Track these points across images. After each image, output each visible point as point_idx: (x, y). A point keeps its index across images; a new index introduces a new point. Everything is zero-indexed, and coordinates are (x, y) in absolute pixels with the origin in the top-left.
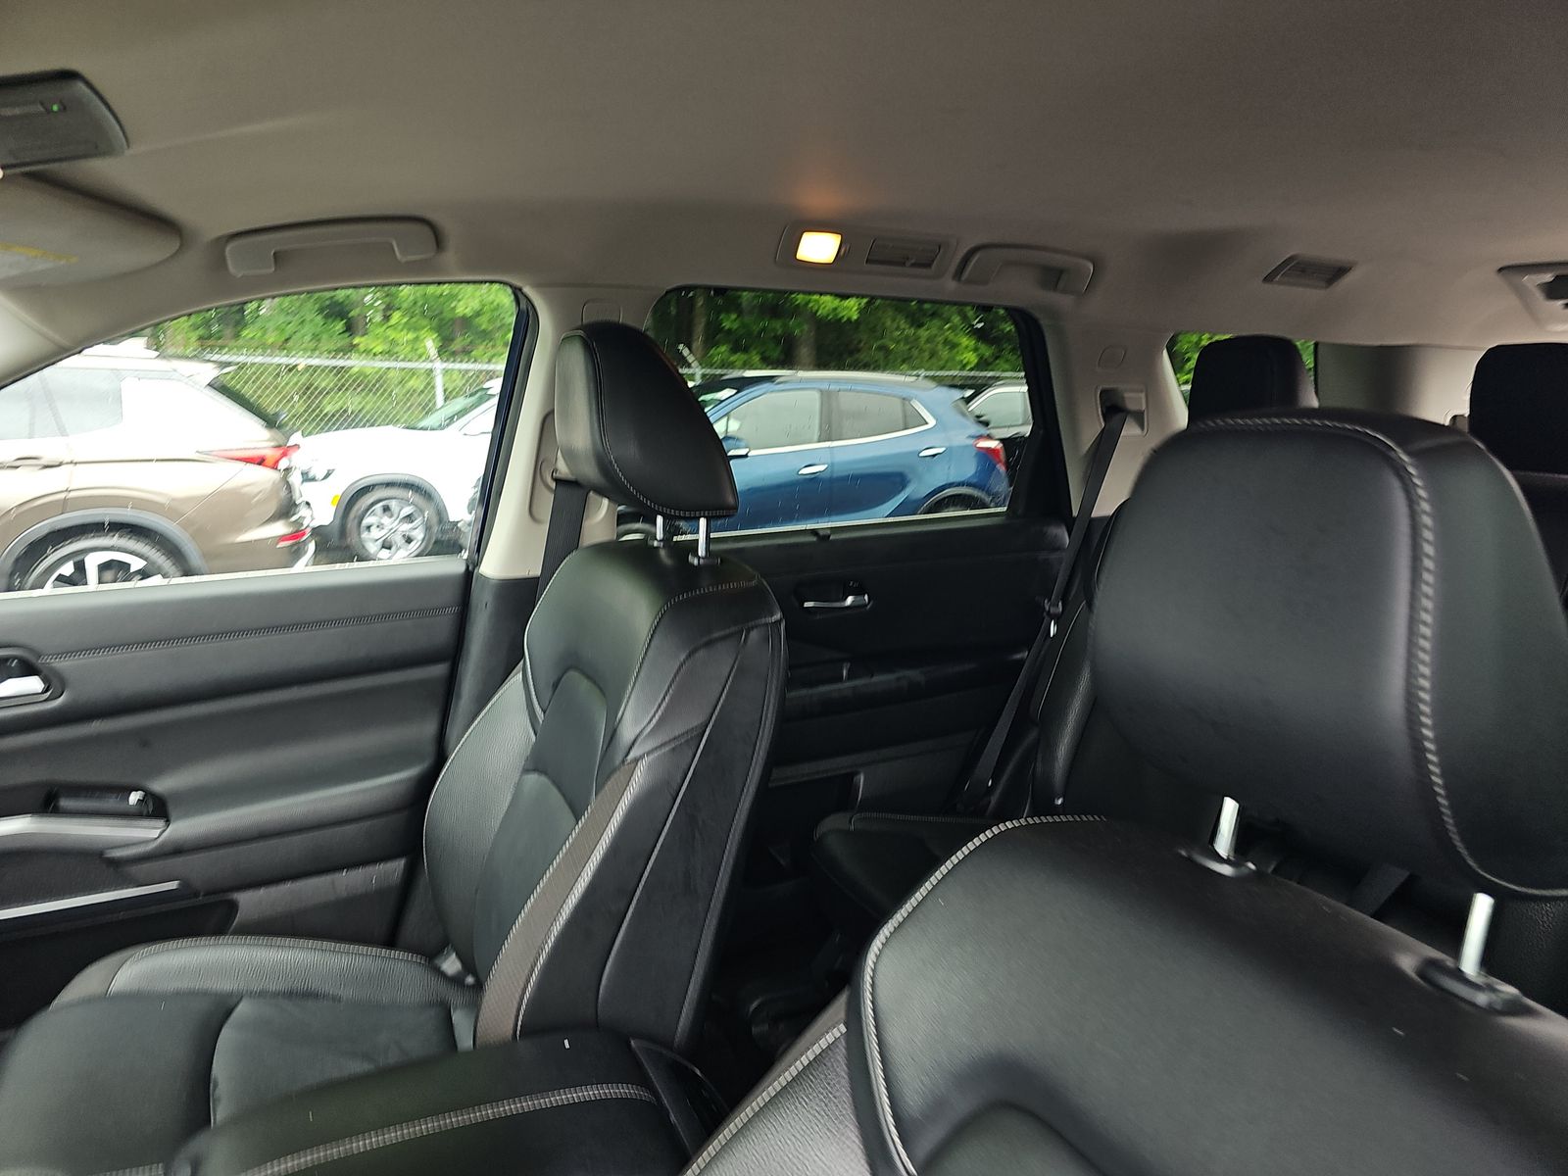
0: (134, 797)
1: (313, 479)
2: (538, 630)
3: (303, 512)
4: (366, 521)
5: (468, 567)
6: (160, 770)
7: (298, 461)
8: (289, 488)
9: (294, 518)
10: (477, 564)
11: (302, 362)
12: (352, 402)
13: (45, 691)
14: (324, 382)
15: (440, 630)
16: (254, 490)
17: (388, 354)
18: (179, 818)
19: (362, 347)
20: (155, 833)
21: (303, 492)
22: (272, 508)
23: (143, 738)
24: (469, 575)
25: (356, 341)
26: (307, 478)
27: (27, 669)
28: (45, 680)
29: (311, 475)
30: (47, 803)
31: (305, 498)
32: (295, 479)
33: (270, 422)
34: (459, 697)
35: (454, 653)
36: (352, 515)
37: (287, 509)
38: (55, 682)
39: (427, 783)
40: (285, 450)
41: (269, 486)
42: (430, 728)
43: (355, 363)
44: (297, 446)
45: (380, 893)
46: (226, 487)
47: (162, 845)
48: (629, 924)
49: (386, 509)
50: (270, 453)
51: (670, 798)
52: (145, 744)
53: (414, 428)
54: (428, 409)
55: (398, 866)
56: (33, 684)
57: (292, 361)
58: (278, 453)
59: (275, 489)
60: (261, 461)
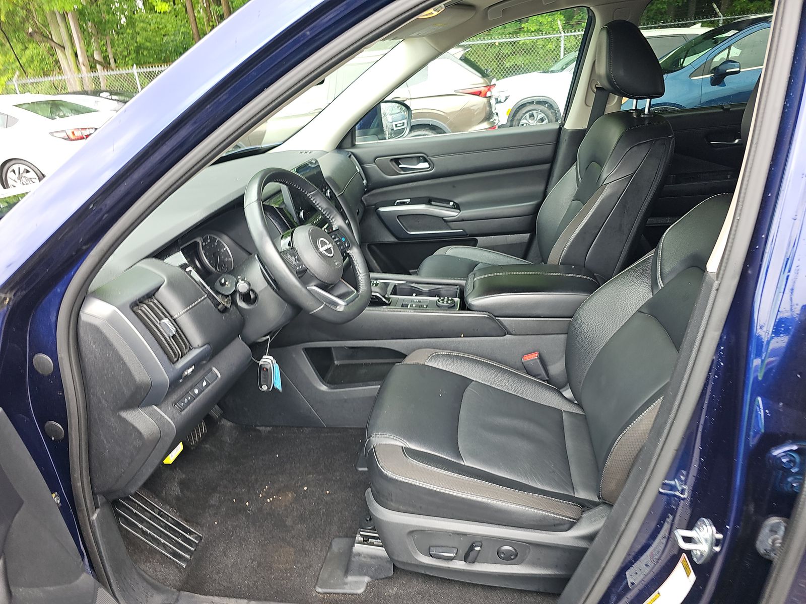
0: (451, 203)
1: (500, 102)
2: (583, 149)
3: (495, 117)
4: (522, 122)
5: (560, 126)
6: (457, 196)
7: (494, 92)
8: (490, 105)
9: (491, 120)
10: (563, 126)
11: (497, 41)
12: (519, 60)
13: (429, 167)
14: (506, 51)
15: (547, 151)
16: (475, 108)
17: (539, 31)
18: (463, 210)
19: (525, 29)
20: (456, 214)
21: (497, 108)
22: (483, 116)
23: (454, 185)
24: (560, 129)
25: (523, 25)
26: (498, 102)
27: (425, 160)
28: (429, 164)
29: (499, 100)
30: (429, 201)
31: (496, 111)
32: (493, 101)
33: (484, 74)
34: (553, 177)
35: (552, 160)
36: (516, 118)
37: (489, 116)
38: (432, 164)
39: (538, 206)
40: (489, 87)
41: (482, 106)
42: (541, 188)
43: (522, 38)
44: (494, 85)
45: (521, 244)
46: (465, 107)
47: (458, 217)
48: (598, 239)
49: (532, 116)
50: (483, 89)
51: (617, 199)
52: (454, 187)
53: (548, 72)
54: (556, 59)
55: (527, 236)
56: (426, 165)
57: (493, 41)
58: (486, 89)
59: (484, 107)
60: (478, 94)
